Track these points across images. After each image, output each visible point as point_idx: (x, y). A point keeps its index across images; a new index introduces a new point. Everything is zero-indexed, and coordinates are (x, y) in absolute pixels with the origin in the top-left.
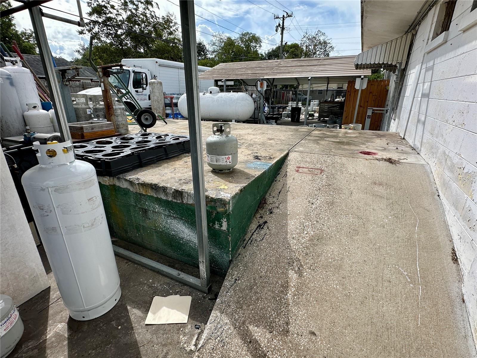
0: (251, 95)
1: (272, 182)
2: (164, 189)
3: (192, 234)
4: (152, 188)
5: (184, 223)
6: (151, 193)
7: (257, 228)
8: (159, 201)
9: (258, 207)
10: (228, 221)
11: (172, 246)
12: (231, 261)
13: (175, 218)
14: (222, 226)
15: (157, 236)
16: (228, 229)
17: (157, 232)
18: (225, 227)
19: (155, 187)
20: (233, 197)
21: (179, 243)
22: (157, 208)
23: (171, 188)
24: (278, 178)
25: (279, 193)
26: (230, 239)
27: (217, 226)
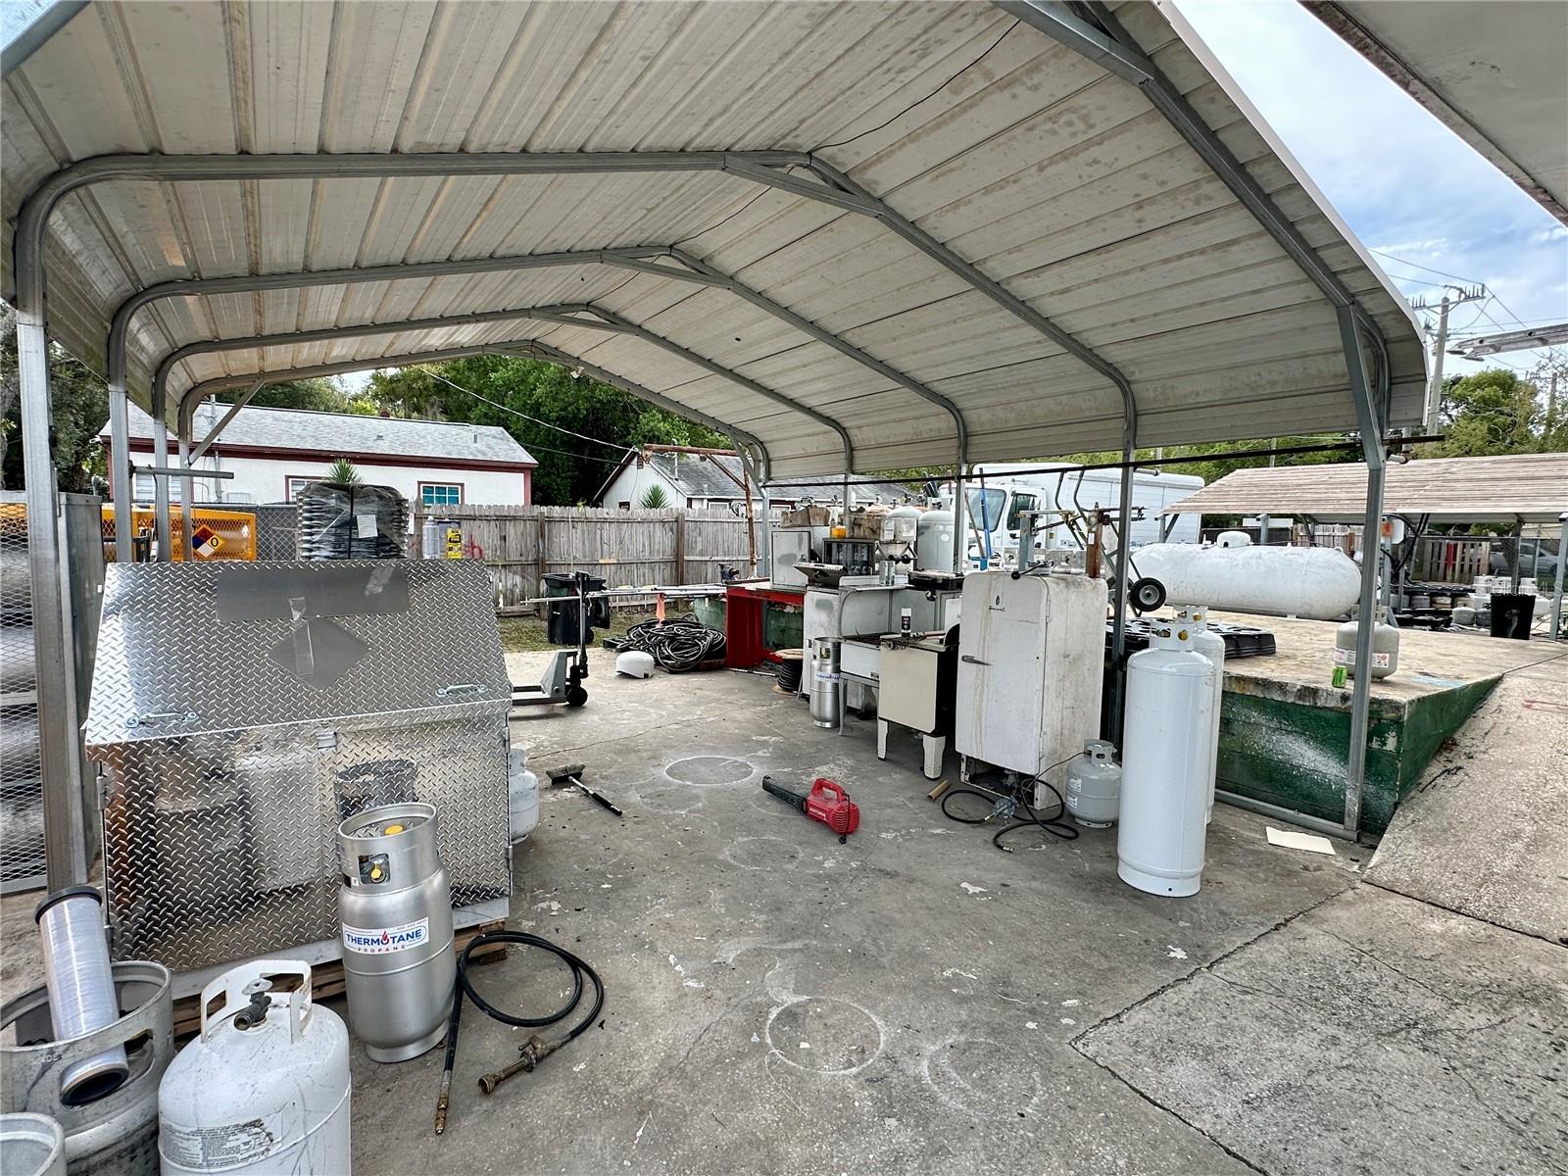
0: (1352, 554)
1: (1466, 717)
2: (1281, 687)
3: (1319, 758)
4: (1258, 684)
5: (1307, 741)
6: (1251, 691)
7: (1444, 772)
8: (1262, 704)
9: (1441, 747)
10: (1399, 736)
11: (1271, 781)
12: (1396, 805)
13: (1289, 733)
14: (1385, 744)
15: (1242, 764)
16: (1398, 750)
17: (1244, 756)
18: (1391, 744)
19: (1265, 684)
20: (1411, 703)
21: (1289, 775)
22: (1255, 716)
23: (1294, 686)
24: (1480, 713)
25: (1486, 734)
26: (1399, 765)
27: (1375, 745)
